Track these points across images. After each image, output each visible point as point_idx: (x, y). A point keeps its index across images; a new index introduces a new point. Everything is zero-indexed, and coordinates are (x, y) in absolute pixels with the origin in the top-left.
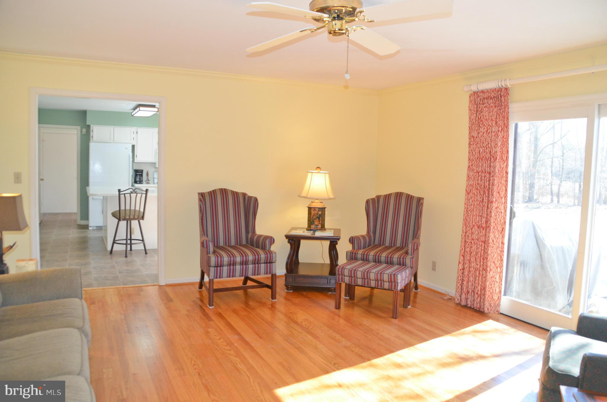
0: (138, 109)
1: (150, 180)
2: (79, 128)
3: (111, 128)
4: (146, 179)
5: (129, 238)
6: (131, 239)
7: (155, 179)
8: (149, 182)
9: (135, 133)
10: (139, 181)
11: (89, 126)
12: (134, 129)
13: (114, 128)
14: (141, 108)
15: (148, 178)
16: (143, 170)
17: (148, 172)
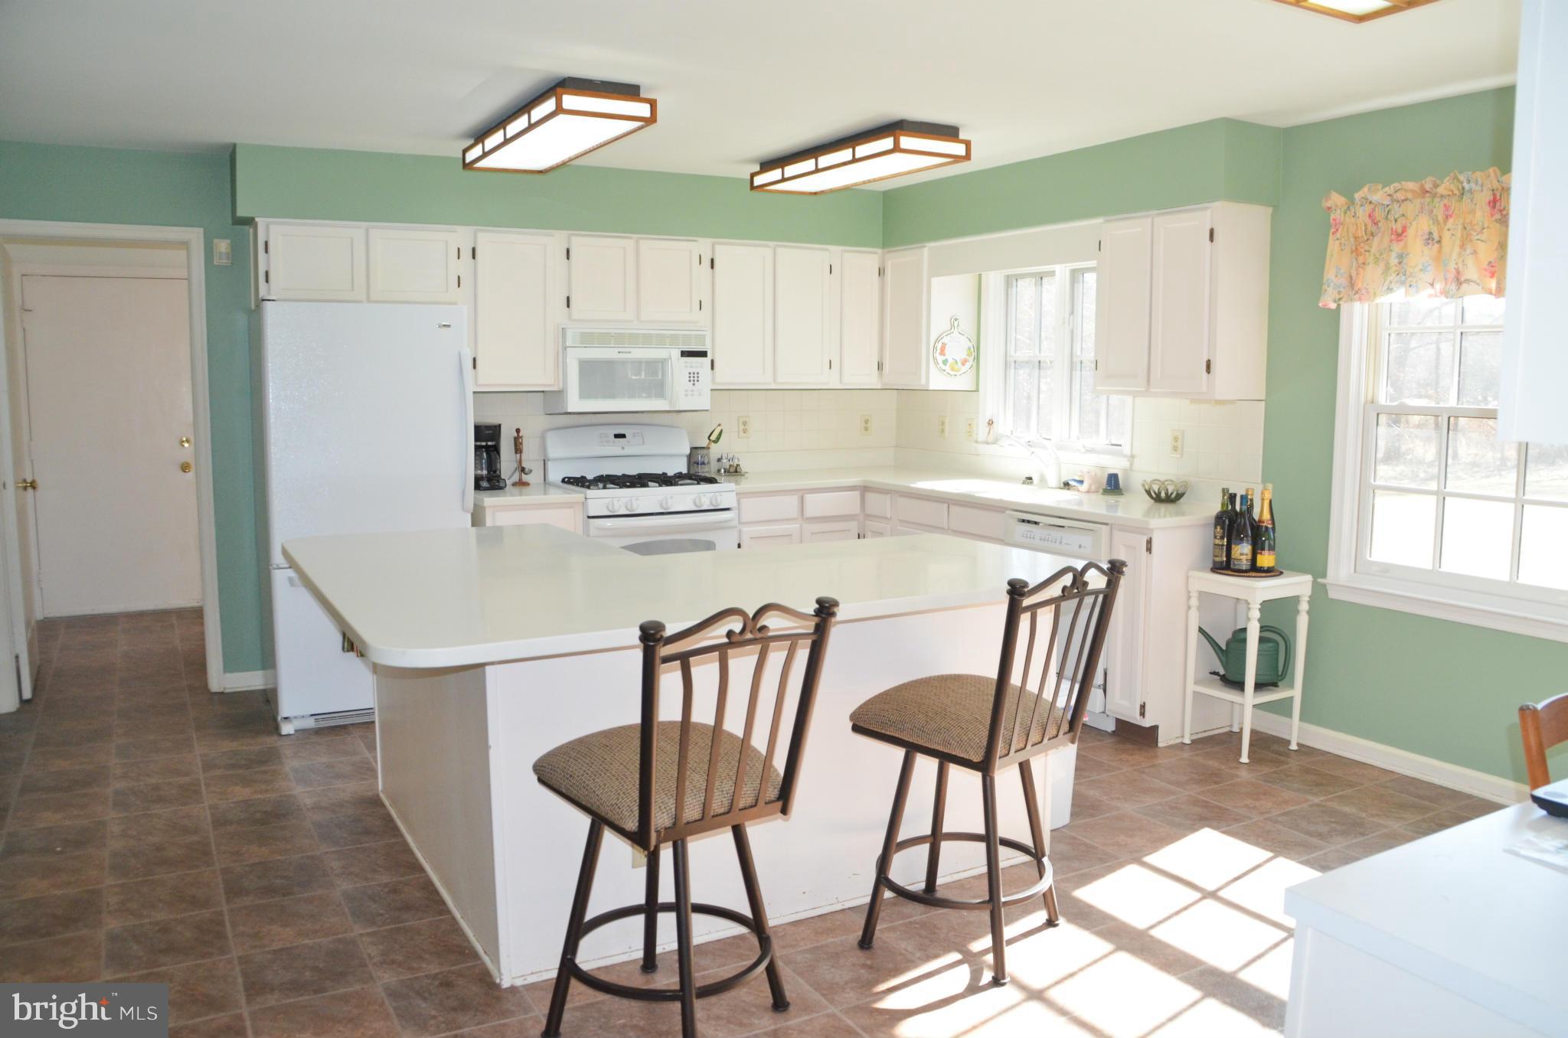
0: (549, 105)
1: (531, 471)
2: (195, 236)
3: (354, 231)
4: (515, 465)
5: (666, 893)
6: (681, 907)
7: (550, 464)
8: (525, 478)
9: (466, 253)
10: (489, 480)
11: (250, 222)
12: (460, 236)
13: (367, 230)
14: (570, 101)
15: (520, 462)
16: (500, 426)
17: (518, 435)
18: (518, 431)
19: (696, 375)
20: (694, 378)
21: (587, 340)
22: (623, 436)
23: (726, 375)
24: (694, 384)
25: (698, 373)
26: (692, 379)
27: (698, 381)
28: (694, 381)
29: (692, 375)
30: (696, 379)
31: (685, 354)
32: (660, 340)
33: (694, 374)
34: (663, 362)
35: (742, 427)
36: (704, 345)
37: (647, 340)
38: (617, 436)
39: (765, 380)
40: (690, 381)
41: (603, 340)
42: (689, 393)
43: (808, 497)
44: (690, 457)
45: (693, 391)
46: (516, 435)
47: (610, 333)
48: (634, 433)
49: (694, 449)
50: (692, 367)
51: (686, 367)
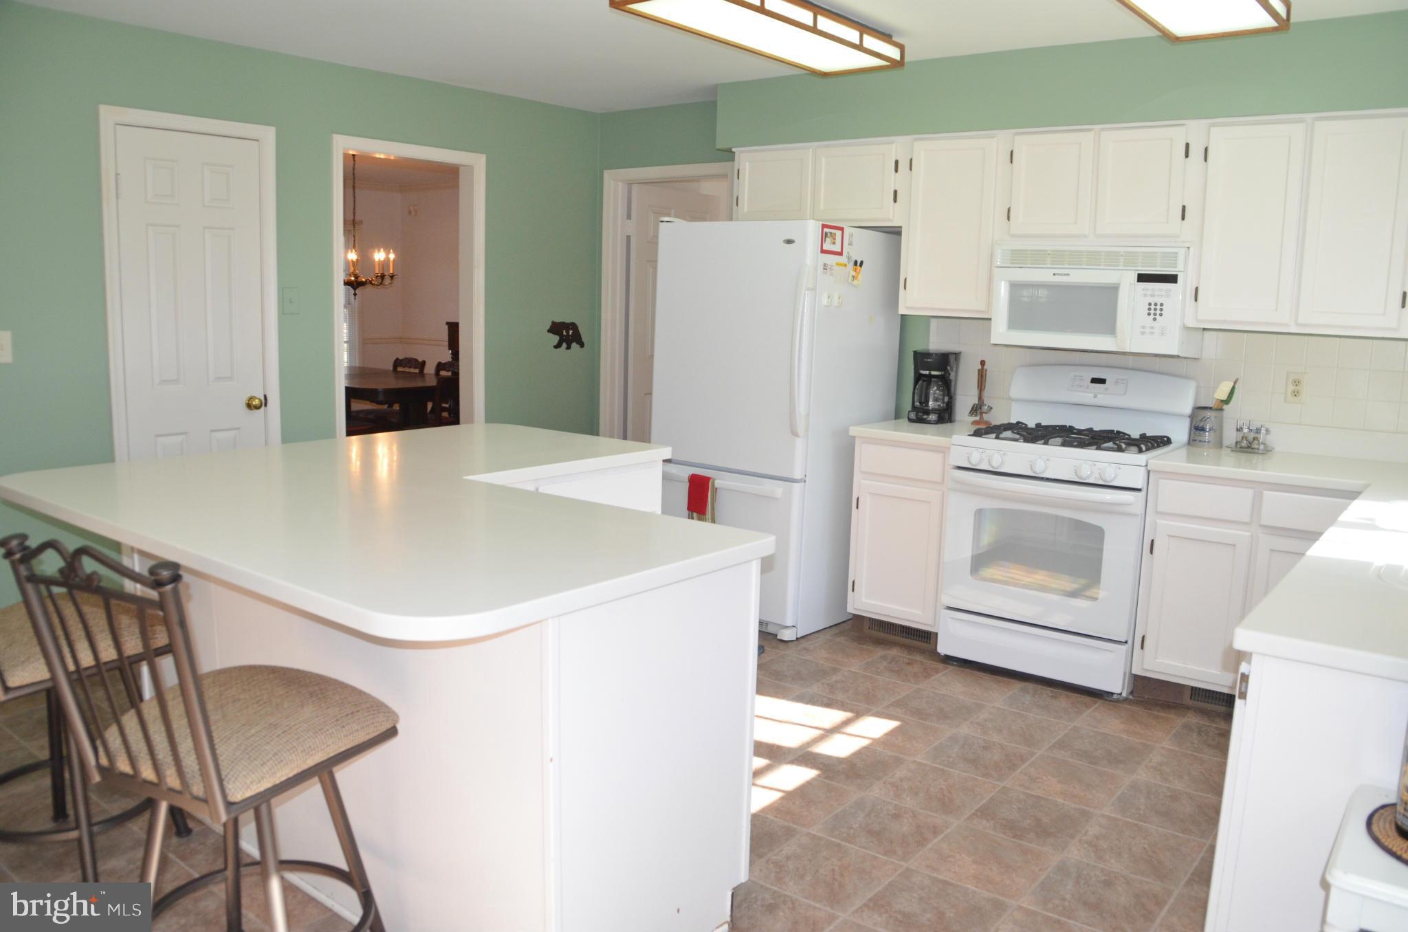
3: (805, 152)
4: (975, 401)
7: (1013, 405)
9: (903, 164)
11: (729, 153)
12: (899, 147)
13: (815, 150)
15: (981, 398)
16: (958, 354)
17: (983, 368)
18: (983, 363)
19: (1158, 307)
20: (1155, 310)
21: (1019, 258)
22: (1102, 381)
23: (1213, 310)
24: (1155, 319)
25: (1162, 305)
26: (1152, 312)
27: (1161, 315)
28: (1155, 314)
29: (1153, 307)
30: (1158, 312)
31: (1142, 278)
32: (1111, 260)
33: (1156, 304)
34: (1113, 289)
35: (1291, 388)
36: (1176, 267)
37: (1093, 259)
38: (1094, 381)
39: (1284, 320)
40: (1149, 314)
41: (1037, 258)
42: (1148, 330)
43: (1267, 494)
44: (1192, 417)
45: (1152, 328)
46: (980, 367)
47: (1046, 251)
48: (1118, 380)
49: (1198, 409)
50: (1152, 296)
51: (1145, 295)
